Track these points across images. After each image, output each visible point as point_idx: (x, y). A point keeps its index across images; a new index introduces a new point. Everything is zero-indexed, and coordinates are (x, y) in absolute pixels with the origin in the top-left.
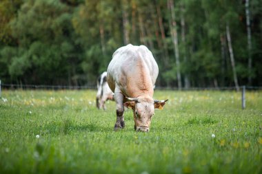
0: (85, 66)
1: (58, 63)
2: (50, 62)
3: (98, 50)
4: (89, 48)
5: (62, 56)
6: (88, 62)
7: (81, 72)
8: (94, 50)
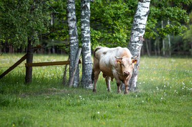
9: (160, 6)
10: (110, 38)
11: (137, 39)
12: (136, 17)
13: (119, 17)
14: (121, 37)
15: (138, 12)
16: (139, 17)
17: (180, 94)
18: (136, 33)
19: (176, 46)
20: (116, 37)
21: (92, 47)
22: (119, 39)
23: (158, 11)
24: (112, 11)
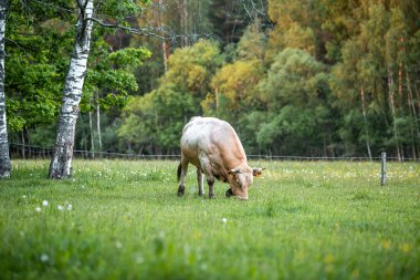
0: (342, 133)
1: (312, 130)
2: (302, 128)
3: (358, 115)
4: (347, 112)
5: (316, 120)
6: (346, 128)
7: (338, 140)
8: (354, 114)
9: (98, 68)
10: (32, 109)
11: (70, 109)
12: (70, 79)
13: (45, 82)
14: (48, 108)
15: (71, 73)
16: (73, 79)
17: (130, 181)
18: (69, 100)
19: (109, 147)
20: (41, 109)
21: (7, 120)
22: (45, 110)
23: (96, 74)
24: (35, 74)
